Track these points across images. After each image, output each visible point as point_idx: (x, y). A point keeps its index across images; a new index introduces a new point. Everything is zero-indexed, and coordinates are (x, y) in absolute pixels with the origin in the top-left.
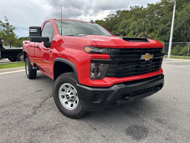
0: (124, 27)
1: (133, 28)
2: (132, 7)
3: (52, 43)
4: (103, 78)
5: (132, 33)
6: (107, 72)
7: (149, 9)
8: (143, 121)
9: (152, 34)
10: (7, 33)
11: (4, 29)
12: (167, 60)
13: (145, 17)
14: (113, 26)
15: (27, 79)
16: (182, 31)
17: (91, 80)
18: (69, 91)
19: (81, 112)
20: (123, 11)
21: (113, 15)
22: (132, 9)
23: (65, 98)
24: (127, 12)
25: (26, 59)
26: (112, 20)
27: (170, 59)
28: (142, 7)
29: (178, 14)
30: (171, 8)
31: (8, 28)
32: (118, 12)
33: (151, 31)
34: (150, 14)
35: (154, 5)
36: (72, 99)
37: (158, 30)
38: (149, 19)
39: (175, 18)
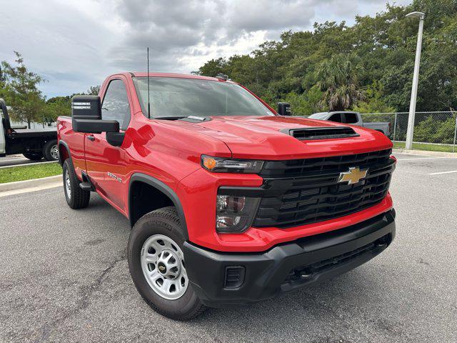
0: (300, 73)
1: (321, 77)
2: (319, 24)
3: (127, 136)
4: (247, 230)
5: (320, 88)
6: (257, 216)
7: (360, 30)
8: (345, 326)
9: (367, 91)
10: (21, 92)
11: (13, 82)
12: (405, 153)
13: (350, 47)
14: (272, 70)
15: (68, 209)
16: (440, 81)
17: (218, 234)
18: (166, 255)
19: (194, 306)
20: (296, 35)
21: (274, 43)
22: (319, 29)
23: (156, 269)
24: (308, 35)
25: (66, 162)
26: (269, 55)
27: (411, 152)
28: (342, 26)
29: (430, 42)
30: (412, 27)
31: (23, 79)
32: (285, 37)
33: (365, 81)
34: (362, 41)
35: (372, 19)
36: (172, 274)
37: (381, 79)
38: (360, 54)
39: (422, 51)
